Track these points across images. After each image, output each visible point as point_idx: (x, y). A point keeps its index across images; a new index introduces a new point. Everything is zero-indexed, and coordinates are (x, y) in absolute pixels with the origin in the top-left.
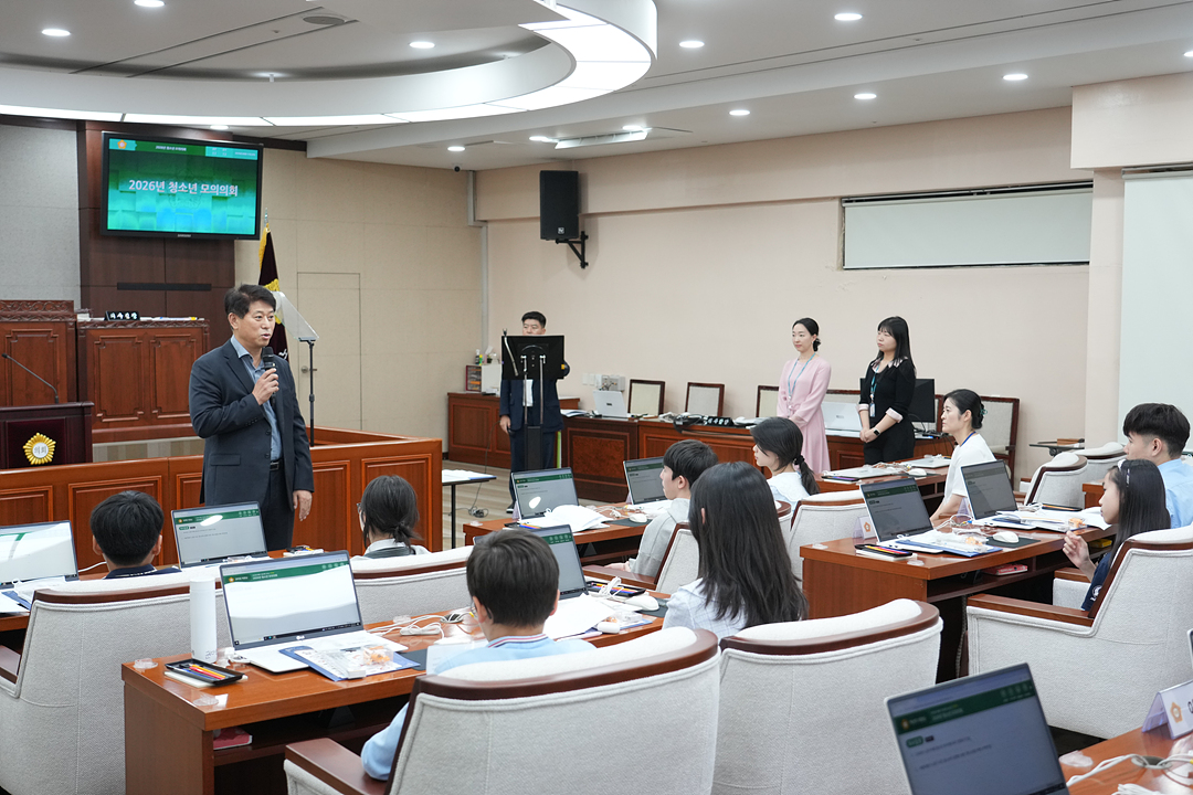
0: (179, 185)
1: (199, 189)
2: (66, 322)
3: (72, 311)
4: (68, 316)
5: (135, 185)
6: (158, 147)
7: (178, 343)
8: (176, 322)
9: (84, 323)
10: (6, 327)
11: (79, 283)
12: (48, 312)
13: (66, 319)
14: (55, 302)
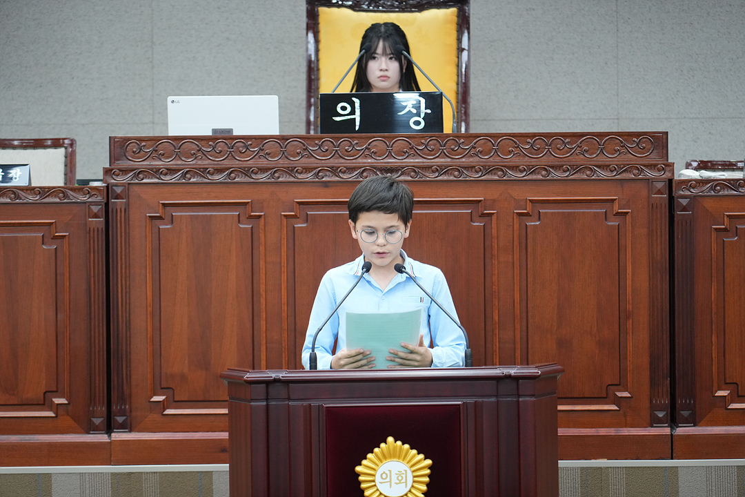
2: (648, 181)
3: (665, 155)
4: (652, 167)
9: (687, 183)
10: (518, 193)
12: (609, 158)
13: (651, 174)
14: (626, 137)
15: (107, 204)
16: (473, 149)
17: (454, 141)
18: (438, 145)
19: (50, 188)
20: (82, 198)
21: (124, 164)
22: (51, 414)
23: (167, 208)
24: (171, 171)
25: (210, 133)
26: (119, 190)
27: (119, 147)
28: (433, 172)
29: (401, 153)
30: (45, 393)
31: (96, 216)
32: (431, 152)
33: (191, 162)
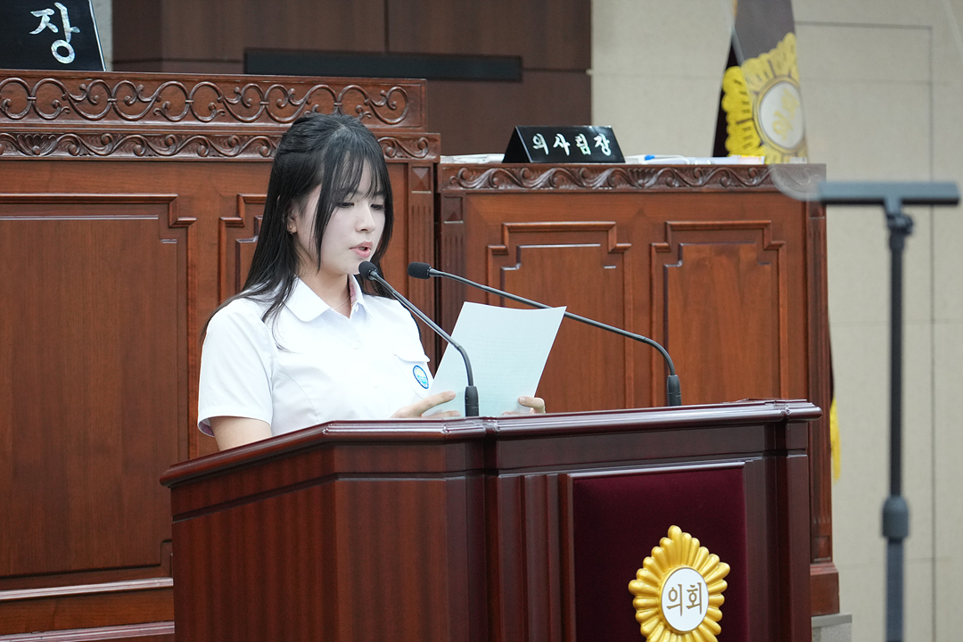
2: (406, 166)
3: (425, 120)
4: (411, 141)
10: (226, 184)
14: (371, 88)
16: (157, 104)
17: (128, 88)
18: (106, 94)
28: (104, 144)
29: (50, 107)
32: (92, 104)
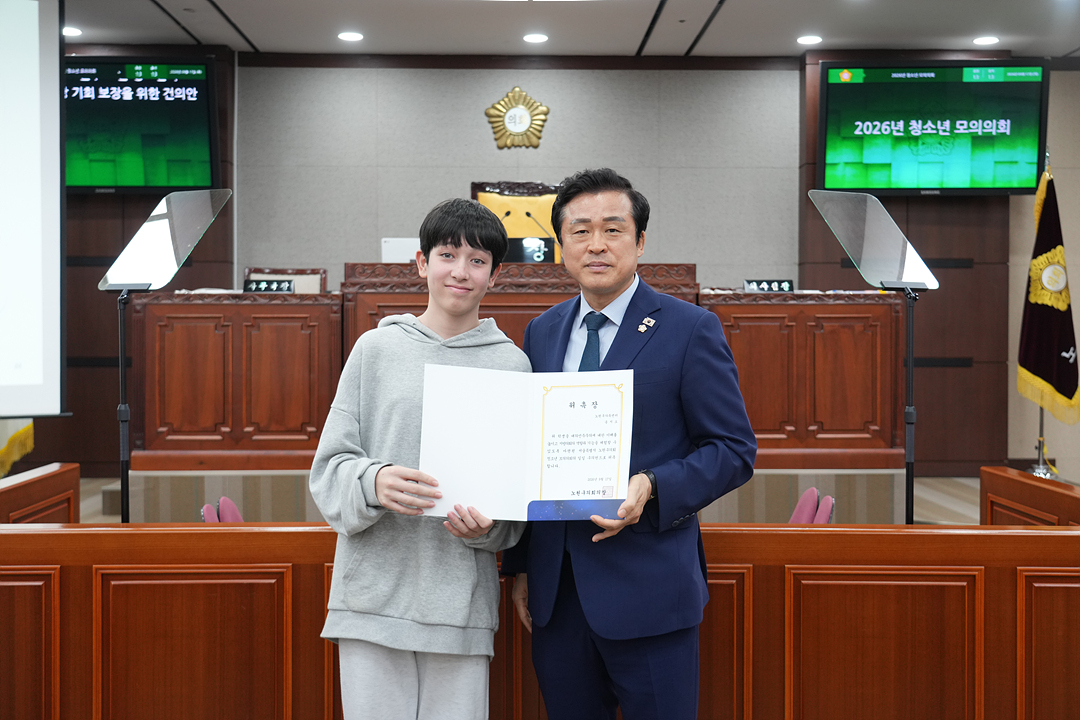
0: (924, 124)
1: (953, 127)
3: (695, 279)
4: (686, 286)
5: (862, 128)
6: (894, 75)
7: (851, 328)
8: (849, 296)
9: (708, 296)
11: (797, 260)
12: (659, 280)
13: (685, 290)
14: (670, 267)
15: (342, 306)
18: (552, 271)
19: (307, 295)
20: (327, 301)
21: (353, 280)
22: (305, 437)
23: (381, 309)
24: (383, 285)
25: (408, 262)
26: (350, 297)
27: (351, 269)
29: (528, 275)
30: (302, 425)
31: (335, 312)
32: (547, 275)
33: (396, 279)
